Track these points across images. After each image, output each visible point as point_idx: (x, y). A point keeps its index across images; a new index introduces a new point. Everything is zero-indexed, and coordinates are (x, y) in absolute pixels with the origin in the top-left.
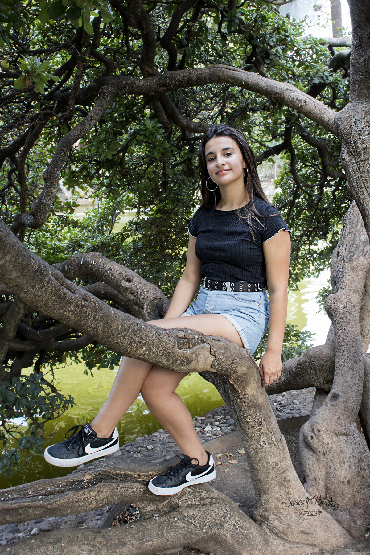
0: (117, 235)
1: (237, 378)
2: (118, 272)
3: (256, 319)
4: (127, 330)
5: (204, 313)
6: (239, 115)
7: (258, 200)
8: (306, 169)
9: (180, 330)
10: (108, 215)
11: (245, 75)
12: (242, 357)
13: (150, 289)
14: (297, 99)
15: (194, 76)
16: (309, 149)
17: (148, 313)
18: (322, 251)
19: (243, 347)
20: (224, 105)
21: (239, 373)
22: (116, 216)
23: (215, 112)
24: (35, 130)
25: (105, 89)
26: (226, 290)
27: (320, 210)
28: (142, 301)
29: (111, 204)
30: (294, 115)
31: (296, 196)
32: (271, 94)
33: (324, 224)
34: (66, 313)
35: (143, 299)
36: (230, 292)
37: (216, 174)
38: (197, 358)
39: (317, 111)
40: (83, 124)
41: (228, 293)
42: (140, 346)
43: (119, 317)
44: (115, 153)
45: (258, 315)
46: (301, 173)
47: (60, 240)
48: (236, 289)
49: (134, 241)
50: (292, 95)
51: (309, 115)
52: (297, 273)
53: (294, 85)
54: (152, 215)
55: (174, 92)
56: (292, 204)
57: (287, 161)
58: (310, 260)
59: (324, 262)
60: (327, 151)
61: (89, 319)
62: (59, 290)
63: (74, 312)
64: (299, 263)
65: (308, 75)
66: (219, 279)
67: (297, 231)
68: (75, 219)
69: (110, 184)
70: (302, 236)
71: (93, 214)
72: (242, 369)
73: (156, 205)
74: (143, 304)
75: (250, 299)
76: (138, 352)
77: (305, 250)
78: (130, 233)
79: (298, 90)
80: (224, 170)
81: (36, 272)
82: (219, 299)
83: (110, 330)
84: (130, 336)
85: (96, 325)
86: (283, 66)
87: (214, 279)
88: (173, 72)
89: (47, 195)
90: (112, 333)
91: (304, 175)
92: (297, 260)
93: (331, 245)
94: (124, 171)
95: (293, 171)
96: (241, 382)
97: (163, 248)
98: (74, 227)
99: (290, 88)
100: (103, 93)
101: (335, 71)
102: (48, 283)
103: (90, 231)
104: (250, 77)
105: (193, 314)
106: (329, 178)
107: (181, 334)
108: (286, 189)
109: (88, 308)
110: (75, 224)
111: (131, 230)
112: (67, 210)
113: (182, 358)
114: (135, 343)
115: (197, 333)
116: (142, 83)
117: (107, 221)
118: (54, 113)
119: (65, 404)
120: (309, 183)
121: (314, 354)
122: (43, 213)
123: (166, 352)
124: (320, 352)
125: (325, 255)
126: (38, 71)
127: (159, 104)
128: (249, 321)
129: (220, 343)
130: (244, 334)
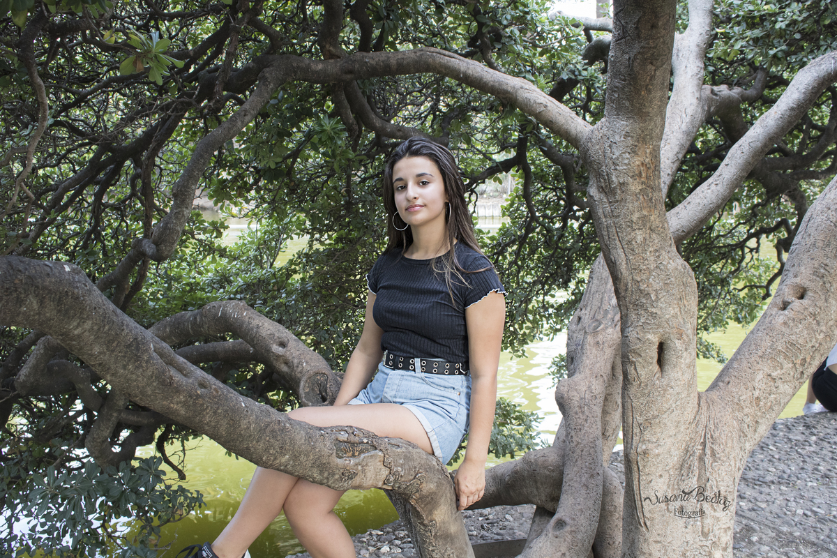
0: (281, 269)
1: (420, 498)
2: (269, 332)
3: (453, 415)
4: (262, 430)
5: (381, 401)
6: (456, 116)
7: (462, 247)
8: (545, 193)
9: (341, 429)
10: (270, 240)
11: (465, 64)
12: (429, 469)
13: (311, 359)
14: (535, 102)
15: (393, 61)
16: (551, 167)
17: (305, 393)
18: (561, 305)
19: (433, 454)
20: (438, 101)
21: (424, 492)
22: (281, 243)
23: (426, 108)
24: (168, 123)
25: (268, 73)
26: (414, 370)
27: (560, 248)
28: (299, 375)
29: (275, 226)
30: (531, 121)
31: (530, 229)
32: (498, 93)
33: (565, 269)
34: (172, 405)
35: (301, 372)
36: (419, 373)
37: (406, 210)
38: (363, 471)
39: (561, 120)
40: (233, 121)
41: (417, 375)
42: (281, 453)
43: (252, 411)
44: (279, 160)
45: (457, 409)
46: (537, 197)
47: (200, 273)
48: (428, 369)
49: (303, 279)
50: (527, 95)
51: (549, 124)
52: (525, 333)
53: (532, 81)
54: (330, 244)
55: (366, 81)
56: (522, 240)
57: (521, 180)
58: (544, 316)
59: (562, 320)
60: (574, 171)
61: (207, 414)
62: (163, 372)
63: (185, 404)
64: (529, 320)
65: (554, 67)
66: (405, 355)
67: (529, 276)
68: (223, 246)
69: (274, 200)
70: (535, 283)
71: (249, 239)
72: (429, 487)
73: (335, 231)
74: (300, 380)
75: (447, 384)
76: (278, 461)
77: (538, 302)
78: (297, 268)
79: (538, 90)
80: (416, 206)
81: (129, 346)
82: (404, 382)
83: (238, 431)
84: (268, 438)
85: (218, 422)
86: (519, 54)
87: (398, 354)
88: (365, 54)
89: (177, 218)
90: (241, 435)
91: (542, 201)
92: (526, 316)
93: (573, 297)
94: (292, 184)
95: (526, 195)
96: (427, 504)
97: (344, 290)
98: (221, 256)
99: (526, 87)
100: (264, 79)
101: (591, 64)
102: (147, 362)
103: (244, 261)
104: (471, 67)
105: (367, 401)
106: (575, 208)
107: (343, 436)
108: (516, 218)
109: (207, 399)
110: (223, 252)
111: (300, 263)
112: (212, 233)
113: (342, 471)
114: (274, 449)
115: (367, 434)
116: (320, 66)
117: (268, 249)
118: (194, 103)
119: (191, 502)
120: (549, 212)
121: (536, 460)
122: (169, 242)
123: (318, 462)
124: (544, 458)
125: (564, 310)
126: (154, 50)
127: (343, 96)
128: (444, 417)
129: (399, 450)
130: (435, 436)
